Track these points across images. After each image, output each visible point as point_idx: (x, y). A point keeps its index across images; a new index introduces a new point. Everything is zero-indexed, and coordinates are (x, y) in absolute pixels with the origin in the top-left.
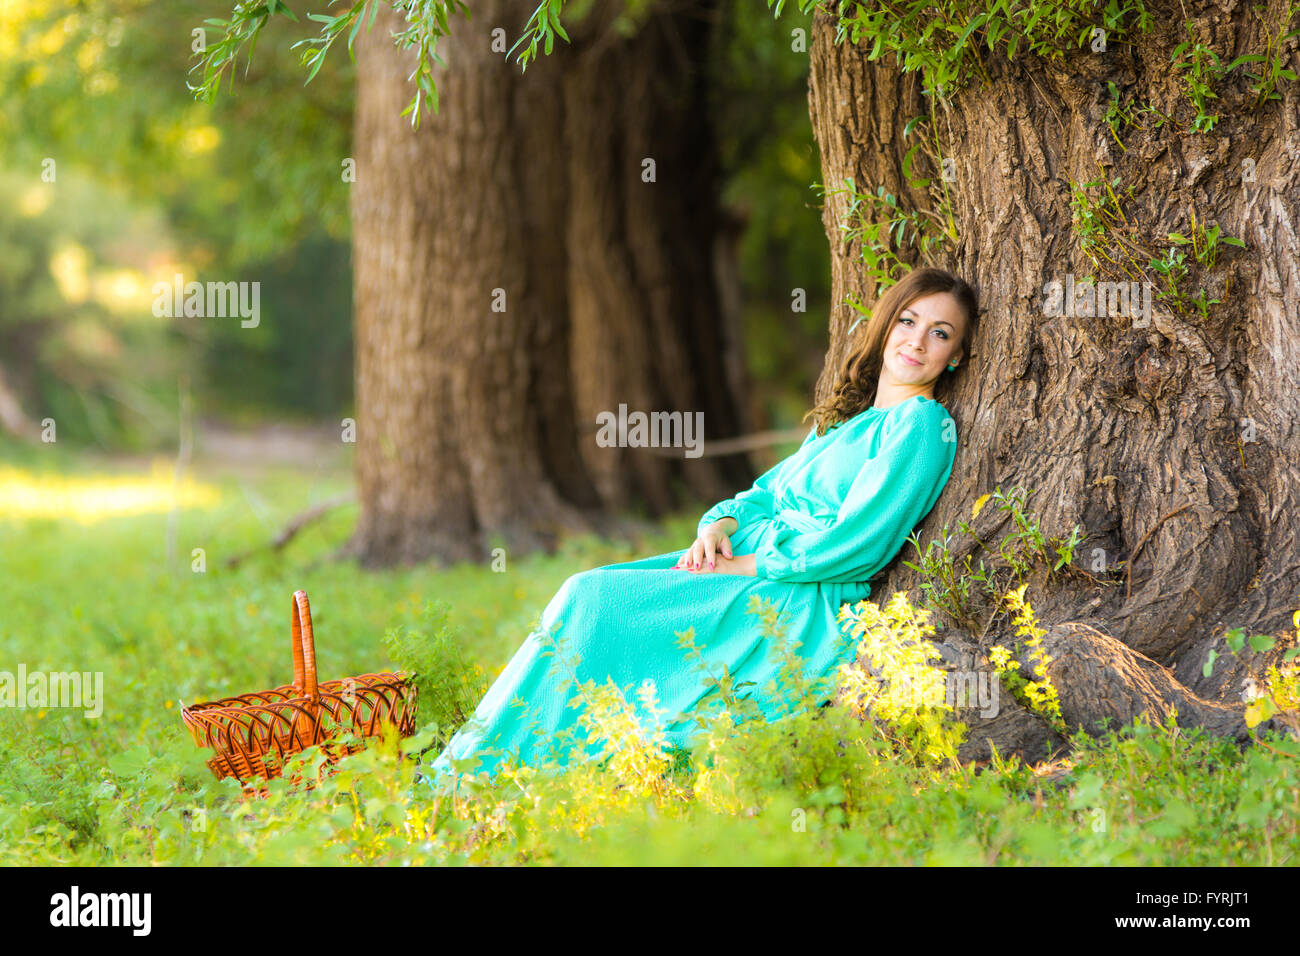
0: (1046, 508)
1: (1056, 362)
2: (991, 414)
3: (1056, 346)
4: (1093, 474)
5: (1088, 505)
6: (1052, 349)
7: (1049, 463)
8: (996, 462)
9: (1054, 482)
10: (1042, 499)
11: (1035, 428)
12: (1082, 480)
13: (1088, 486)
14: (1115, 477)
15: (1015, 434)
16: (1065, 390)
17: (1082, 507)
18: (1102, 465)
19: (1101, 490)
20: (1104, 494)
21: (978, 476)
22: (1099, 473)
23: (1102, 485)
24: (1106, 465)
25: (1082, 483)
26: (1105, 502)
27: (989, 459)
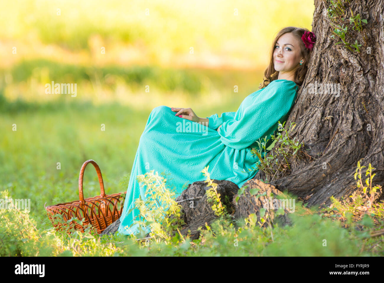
0: (309, 129)
1: (325, 69)
2: (305, 91)
3: (325, 63)
4: (325, 115)
5: (322, 128)
6: (324, 64)
7: (315, 111)
8: (304, 110)
9: (314, 119)
10: (309, 125)
11: (317, 96)
12: (320, 118)
13: (323, 120)
14: (332, 117)
15: (311, 99)
16: (327, 81)
17: (318, 129)
18: (329, 111)
19: (327, 122)
20: (329, 123)
21: (296, 116)
22: (327, 115)
23: (327, 119)
24: (330, 111)
25: (320, 119)
26: (329, 127)
27: (301, 108)
